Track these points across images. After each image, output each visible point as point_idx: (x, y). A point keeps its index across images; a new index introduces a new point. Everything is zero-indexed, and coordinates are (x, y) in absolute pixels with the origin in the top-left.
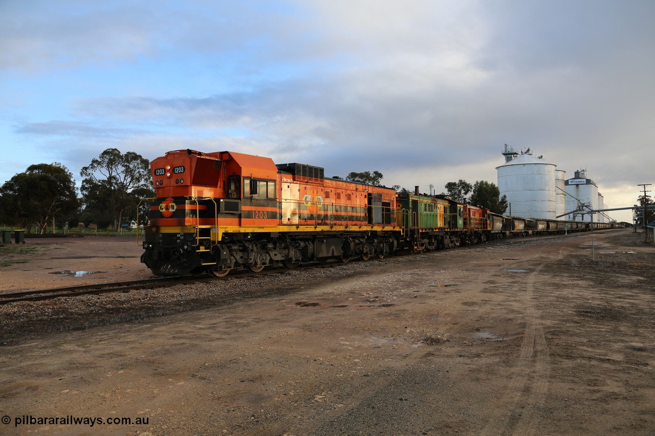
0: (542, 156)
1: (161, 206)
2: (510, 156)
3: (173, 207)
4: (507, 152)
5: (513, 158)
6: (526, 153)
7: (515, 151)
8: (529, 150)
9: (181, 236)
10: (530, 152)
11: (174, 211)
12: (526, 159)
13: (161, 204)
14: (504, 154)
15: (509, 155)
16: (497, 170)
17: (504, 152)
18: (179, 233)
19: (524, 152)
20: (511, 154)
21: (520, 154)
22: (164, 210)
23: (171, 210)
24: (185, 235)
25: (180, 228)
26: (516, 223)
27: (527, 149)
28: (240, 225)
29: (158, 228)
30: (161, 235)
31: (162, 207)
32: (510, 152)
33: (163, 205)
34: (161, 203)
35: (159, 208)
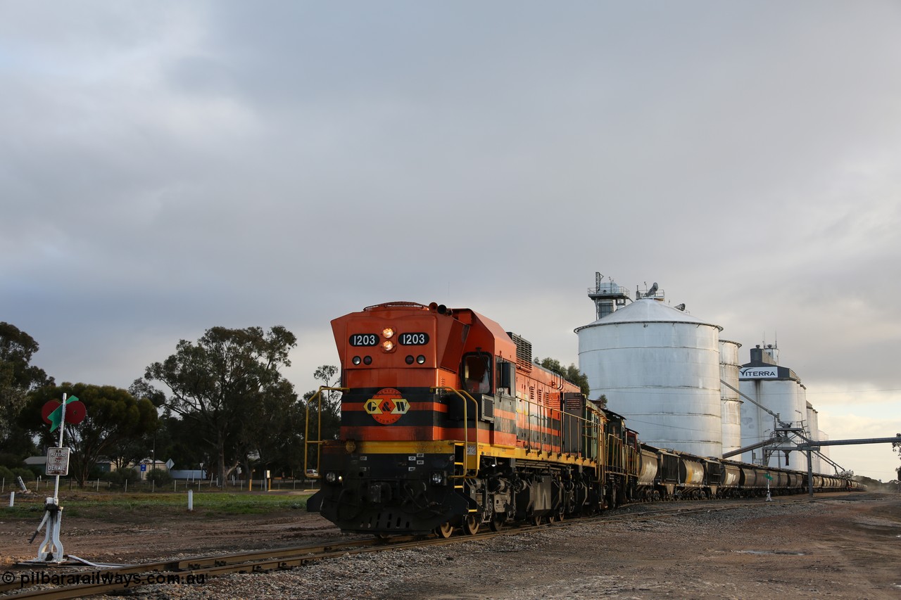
0: (684, 305)
1: (370, 404)
2: (607, 301)
3: (401, 406)
4: (601, 293)
5: (615, 307)
6: (647, 295)
7: (619, 291)
8: (655, 288)
9: (417, 459)
10: (659, 293)
11: (404, 412)
12: (650, 310)
13: (369, 401)
14: (593, 298)
15: (605, 300)
16: (576, 336)
17: (593, 291)
18: (415, 455)
19: (644, 291)
20: (611, 297)
21: (633, 297)
22: (378, 411)
23: (395, 411)
24: (428, 457)
25: (416, 444)
26: (689, 467)
27: (650, 287)
28: (491, 442)
29: (358, 442)
30: (366, 459)
31: (373, 405)
32: (608, 292)
33: (376, 402)
34: (371, 398)
35: (366, 406)
